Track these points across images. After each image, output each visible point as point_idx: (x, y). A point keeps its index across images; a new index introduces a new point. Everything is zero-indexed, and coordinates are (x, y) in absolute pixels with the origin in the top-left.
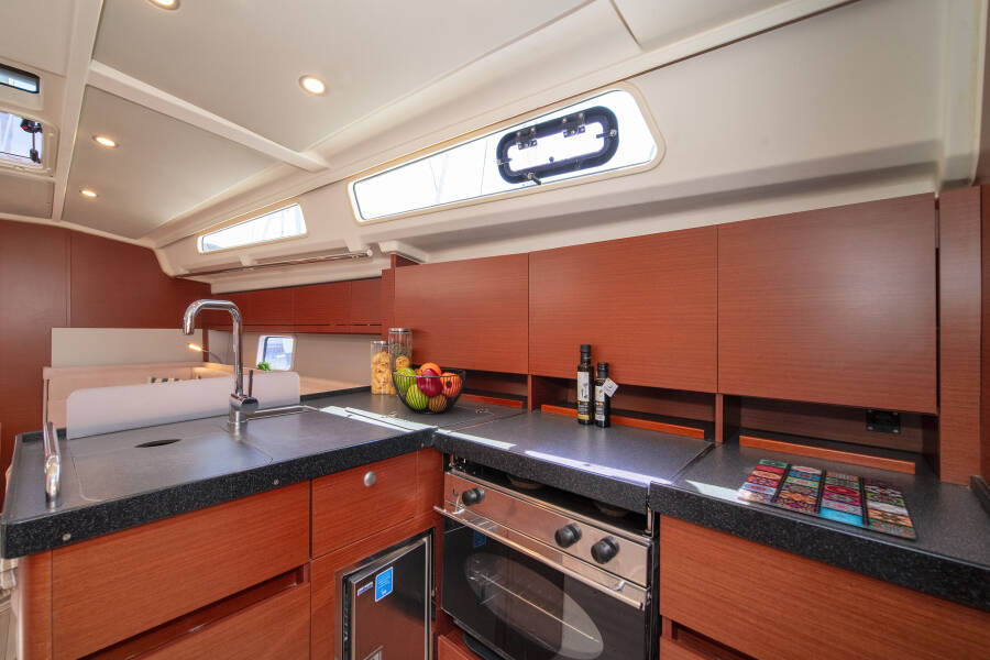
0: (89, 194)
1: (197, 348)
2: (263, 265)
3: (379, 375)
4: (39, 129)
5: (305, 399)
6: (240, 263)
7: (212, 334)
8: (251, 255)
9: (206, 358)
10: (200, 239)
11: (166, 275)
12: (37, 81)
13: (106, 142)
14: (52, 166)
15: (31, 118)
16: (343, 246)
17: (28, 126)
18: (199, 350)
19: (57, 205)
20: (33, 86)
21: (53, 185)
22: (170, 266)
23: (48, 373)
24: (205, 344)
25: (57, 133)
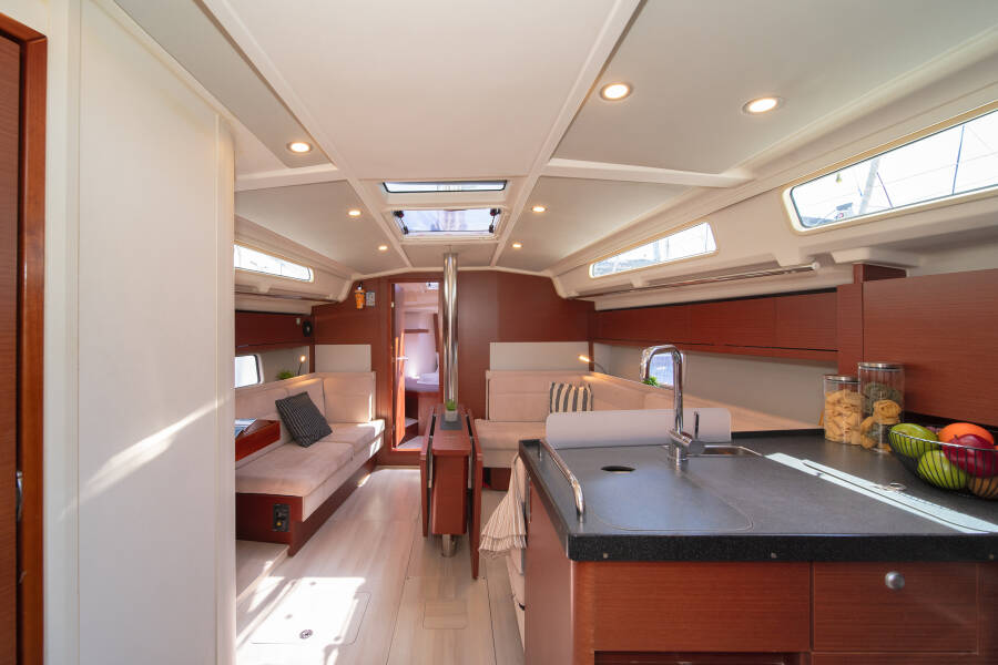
0: (517, 246)
1: (585, 359)
2: (656, 285)
3: (838, 419)
4: (499, 212)
5: (737, 436)
6: (631, 285)
7: (596, 347)
8: (643, 277)
9: (591, 368)
10: (591, 266)
11: (559, 297)
12: (505, 182)
13: (539, 209)
14: (501, 234)
15: (497, 207)
16: (771, 259)
17: (494, 213)
18: (587, 360)
19: (496, 258)
20: (501, 187)
21: (497, 244)
22: (564, 290)
23: (489, 375)
24: (591, 355)
25: (510, 212)
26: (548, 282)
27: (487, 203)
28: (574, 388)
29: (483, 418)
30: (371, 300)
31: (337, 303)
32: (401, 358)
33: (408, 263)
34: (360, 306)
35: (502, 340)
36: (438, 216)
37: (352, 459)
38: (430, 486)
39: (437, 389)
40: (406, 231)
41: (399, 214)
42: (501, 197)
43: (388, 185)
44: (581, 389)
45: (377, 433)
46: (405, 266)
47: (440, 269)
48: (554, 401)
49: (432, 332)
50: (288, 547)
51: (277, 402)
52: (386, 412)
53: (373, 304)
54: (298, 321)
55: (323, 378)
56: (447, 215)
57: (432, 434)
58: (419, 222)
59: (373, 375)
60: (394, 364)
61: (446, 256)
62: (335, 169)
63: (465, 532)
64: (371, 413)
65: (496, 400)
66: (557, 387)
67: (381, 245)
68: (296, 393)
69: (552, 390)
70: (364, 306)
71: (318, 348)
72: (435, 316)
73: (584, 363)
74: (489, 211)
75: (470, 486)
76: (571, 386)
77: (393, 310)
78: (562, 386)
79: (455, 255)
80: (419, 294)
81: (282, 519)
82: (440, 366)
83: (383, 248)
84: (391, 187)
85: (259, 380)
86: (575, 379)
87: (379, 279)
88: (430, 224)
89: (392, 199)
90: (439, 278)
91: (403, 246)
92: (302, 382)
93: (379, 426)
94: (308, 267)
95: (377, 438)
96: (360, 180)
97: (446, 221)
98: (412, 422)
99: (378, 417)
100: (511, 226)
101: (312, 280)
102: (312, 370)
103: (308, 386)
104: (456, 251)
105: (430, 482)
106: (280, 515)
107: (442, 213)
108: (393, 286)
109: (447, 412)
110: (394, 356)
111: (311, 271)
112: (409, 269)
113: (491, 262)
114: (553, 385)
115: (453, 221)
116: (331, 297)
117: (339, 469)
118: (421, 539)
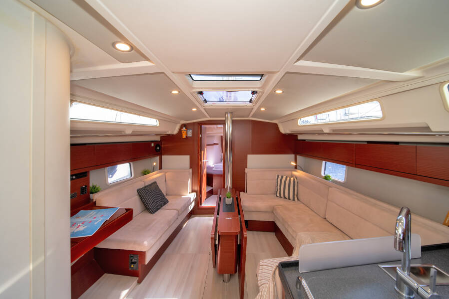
0: (263, 109)
1: (293, 164)
4: (256, 92)
6: (322, 130)
7: (298, 157)
8: (329, 128)
9: (296, 167)
10: (299, 119)
11: (281, 133)
12: (262, 76)
13: (279, 92)
14: (256, 103)
15: (255, 90)
16: (425, 126)
17: (253, 93)
18: (294, 164)
19: (252, 113)
20: (259, 78)
21: (253, 108)
22: (283, 130)
23: (247, 170)
24: (296, 161)
25: (263, 93)
26: (276, 126)
27: (249, 88)
28: (288, 178)
29: (244, 192)
30: (190, 134)
31: (173, 135)
32: (205, 161)
33: (208, 116)
34: (184, 136)
35: (253, 153)
36: (223, 94)
37: (177, 219)
38: (217, 243)
39: (222, 173)
40: (206, 101)
41: (201, 93)
42: (259, 84)
43: (192, 76)
44: (292, 179)
45: (192, 200)
46: (206, 117)
47: (224, 119)
48: (279, 185)
49: (220, 144)
50: (138, 278)
51: (138, 190)
52: (197, 188)
53: (190, 136)
54: (153, 145)
55: (166, 173)
56: (227, 94)
57: (218, 214)
58: (212, 97)
59: (190, 170)
60: (201, 165)
61: (226, 113)
62: (153, 64)
63: (236, 272)
64: (189, 190)
65: (250, 184)
66: (280, 177)
67: (194, 108)
68: (150, 183)
69: (277, 179)
70: (186, 137)
71: (163, 157)
72: (222, 137)
73: (292, 165)
74: (251, 92)
75: (239, 243)
76: (287, 177)
77: (201, 138)
78: (282, 177)
79: (232, 113)
80: (214, 128)
81: (134, 263)
82: (223, 160)
83: (194, 109)
84: (195, 77)
85: (131, 176)
86: (289, 173)
87: (194, 123)
88: (218, 98)
89: (195, 84)
90: (223, 123)
91: (205, 109)
92: (154, 176)
93: (193, 196)
94: (156, 119)
95: (192, 202)
96: (173, 72)
97: (227, 96)
98: (210, 188)
99: (193, 191)
100: (262, 99)
101: (158, 125)
102: (160, 168)
103: (157, 178)
104: (233, 111)
105: (217, 241)
106: (133, 261)
107: (225, 92)
108: (201, 126)
109: (226, 199)
110: (201, 161)
111: (158, 121)
112: (209, 118)
113: (249, 115)
114: (278, 176)
115: (230, 96)
116: (169, 133)
117: (169, 227)
118: (212, 270)
